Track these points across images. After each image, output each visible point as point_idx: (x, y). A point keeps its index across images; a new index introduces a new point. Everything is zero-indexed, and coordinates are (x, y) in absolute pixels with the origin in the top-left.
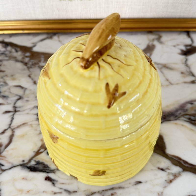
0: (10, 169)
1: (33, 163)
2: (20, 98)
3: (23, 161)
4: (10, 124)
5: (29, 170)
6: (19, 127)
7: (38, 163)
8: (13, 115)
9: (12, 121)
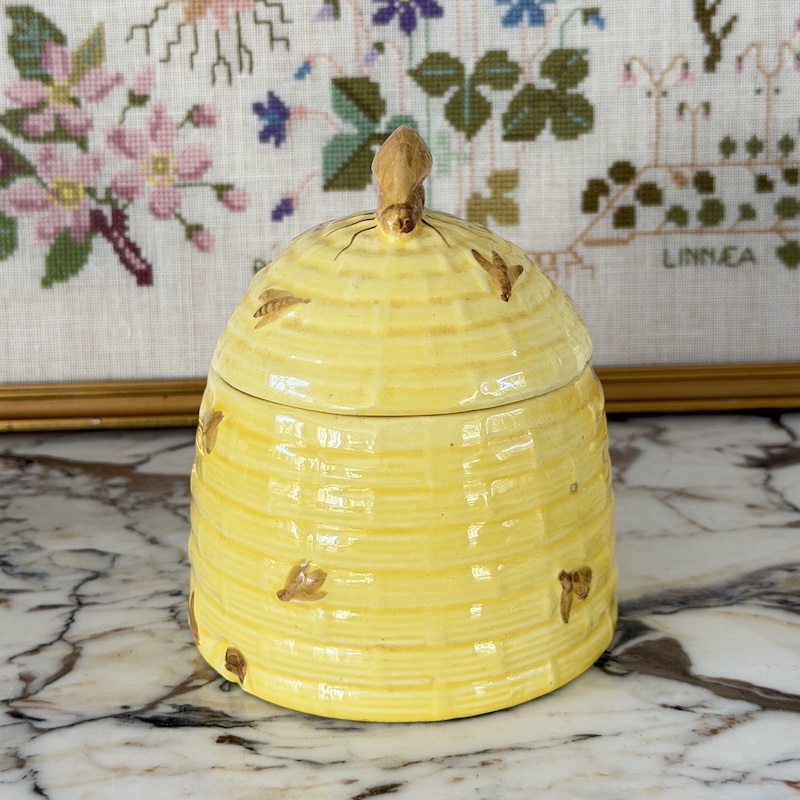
0: (73, 725)
1: (164, 710)
2: (96, 576)
3: (125, 707)
4: (64, 632)
5: (152, 725)
6: (95, 637)
7: (186, 709)
8: (73, 612)
9: (68, 626)
